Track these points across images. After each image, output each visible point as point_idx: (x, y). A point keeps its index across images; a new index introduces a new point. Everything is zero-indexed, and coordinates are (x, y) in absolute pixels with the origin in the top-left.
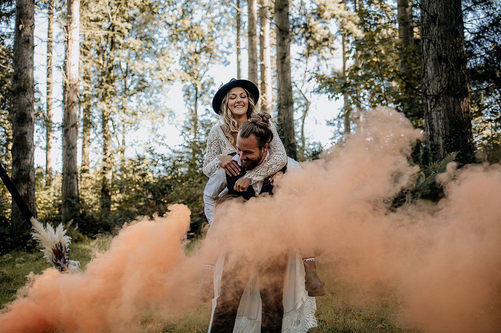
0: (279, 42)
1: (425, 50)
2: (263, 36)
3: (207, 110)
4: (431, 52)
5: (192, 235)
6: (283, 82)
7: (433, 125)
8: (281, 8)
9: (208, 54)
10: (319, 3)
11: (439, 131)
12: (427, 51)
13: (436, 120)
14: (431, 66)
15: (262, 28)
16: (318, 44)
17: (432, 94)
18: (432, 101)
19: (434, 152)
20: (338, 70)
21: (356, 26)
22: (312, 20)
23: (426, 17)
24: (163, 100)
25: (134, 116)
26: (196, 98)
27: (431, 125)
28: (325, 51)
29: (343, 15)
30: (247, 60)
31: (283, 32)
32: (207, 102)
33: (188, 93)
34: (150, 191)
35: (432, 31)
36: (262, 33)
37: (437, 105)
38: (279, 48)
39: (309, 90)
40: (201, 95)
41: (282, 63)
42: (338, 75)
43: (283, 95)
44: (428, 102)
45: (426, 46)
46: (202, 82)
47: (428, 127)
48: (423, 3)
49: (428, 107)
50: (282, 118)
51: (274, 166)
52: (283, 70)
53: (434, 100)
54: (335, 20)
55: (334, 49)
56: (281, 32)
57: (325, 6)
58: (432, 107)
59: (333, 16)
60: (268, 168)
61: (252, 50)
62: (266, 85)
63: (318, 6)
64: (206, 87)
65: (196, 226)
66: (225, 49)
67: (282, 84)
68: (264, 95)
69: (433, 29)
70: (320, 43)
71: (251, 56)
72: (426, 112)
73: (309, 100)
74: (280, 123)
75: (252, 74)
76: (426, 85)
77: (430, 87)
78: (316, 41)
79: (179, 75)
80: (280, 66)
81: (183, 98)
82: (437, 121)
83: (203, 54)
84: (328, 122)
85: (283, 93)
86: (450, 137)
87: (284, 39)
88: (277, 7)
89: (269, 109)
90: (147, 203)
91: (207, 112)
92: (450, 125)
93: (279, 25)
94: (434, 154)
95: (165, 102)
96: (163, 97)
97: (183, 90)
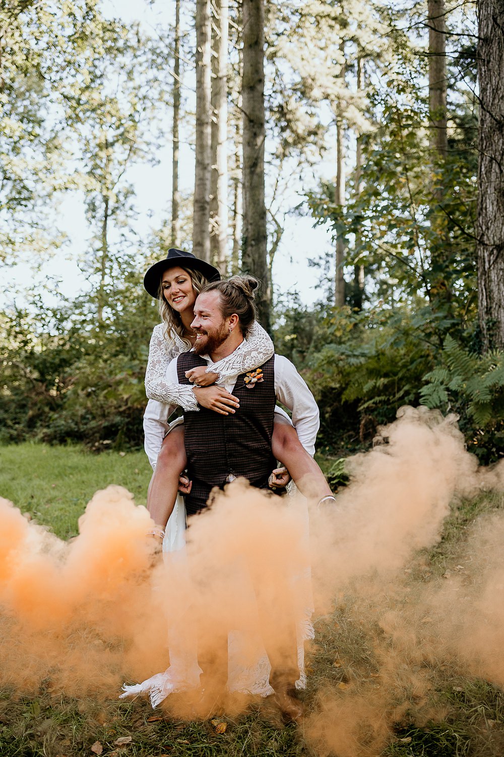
0: (247, 140)
1: (484, 172)
2: (216, 124)
3: (123, 235)
4: (493, 178)
5: (107, 444)
6: (252, 204)
7: (491, 291)
8: (252, 85)
9: (127, 146)
10: (304, 75)
11: (500, 300)
12: (488, 174)
13: (496, 283)
14: (493, 199)
15: (216, 112)
16: (299, 140)
17: (492, 243)
18: (491, 253)
19: (491, 332)
20: (328, 181)
21: (362, 113)
22: (292, 101)
23: (488, 121)
24: (52, 216)
25: (10, 245)
26: (106, 216)
27: (488, 290)
28: (311, 150)
29: (341, 96)
30: (194, 162)
31: (255, 123)
32: (122, 223)
33: (93, 208)
34: (35, 367)
35: (497, 144)
36: (215, 119)
37: (500, 260)
38: (248, 149)
39: (283, 210)
40: (113, 212)
41: (252, 173)
42: (328, 188)
43: (251, 224)
44: (486, 255)
45: (486, 167)
46: (115, 190)
47: (484, 294)
48: (485, 98)
49: (484, 262)
50: (249, 260)
51: (254, 354)
52: (253, 185)
53: (495, 252)
54: (327, 102)
55: (325, 149)
56: (252, 124)
57: (313, 80)
58: (492, 262)
59: (327, 97)
60: (245, 356)
61: (201, 147)
62: (219, 203)
63: (303, 78)
64: (121, 198)
65: (113, 429)
66: (153, 140)
67: (251, 207)
68: (217, 218)
69: (498, 140)
70: (304, 139)
71: (200, 158)
72: (481, 270)
73: (282, 227)
74: (246, 269)
75: (201, 186)
76: (484, 228)
77: (490, 232)
78: (298, 135)
79: (84, 183)
80: (248, 177)
81: (84, 215)
82: (498, 285)
83: (117, 146)
84: (310, 260)
85: (251, 221)
87: (255, 135)
88: (245, 84)
89: (223, 240)
90: (31, 386)
91: (123, 238)
93: (248, 113)
94: (491, 336)
95: (55, 220)
96: (52, 211)
97: (85, 203)
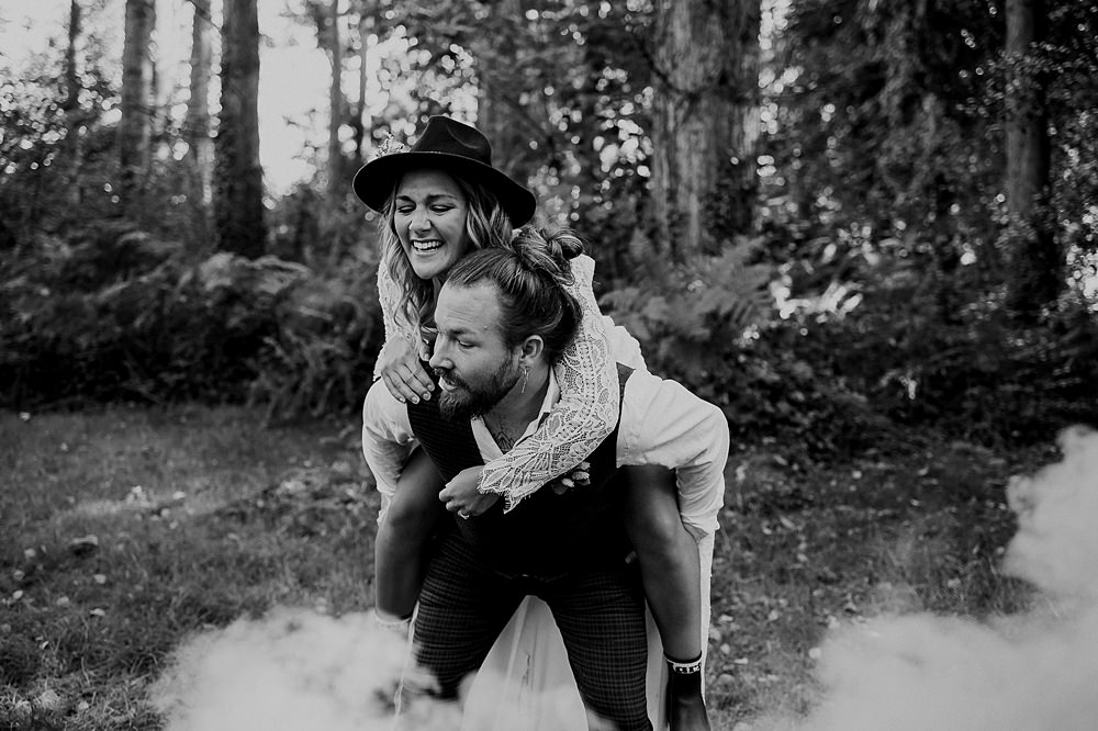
7: (677, 166)
11: (691, 180)
13: (686, 153)
14: (685, 20)
17: (682, 88)
18: (679, 106)
19: (675, 230)
37: (692, 118)
44: (670, 108)
47: (666, 169)
49: (668, 119)
53: (686, 104)
58: (680, 120)
72: (661, 131)
77: (677, 71)
82: (689, 155)
86: (718, 198)
92: (719, 169)
94: (674, 235)
